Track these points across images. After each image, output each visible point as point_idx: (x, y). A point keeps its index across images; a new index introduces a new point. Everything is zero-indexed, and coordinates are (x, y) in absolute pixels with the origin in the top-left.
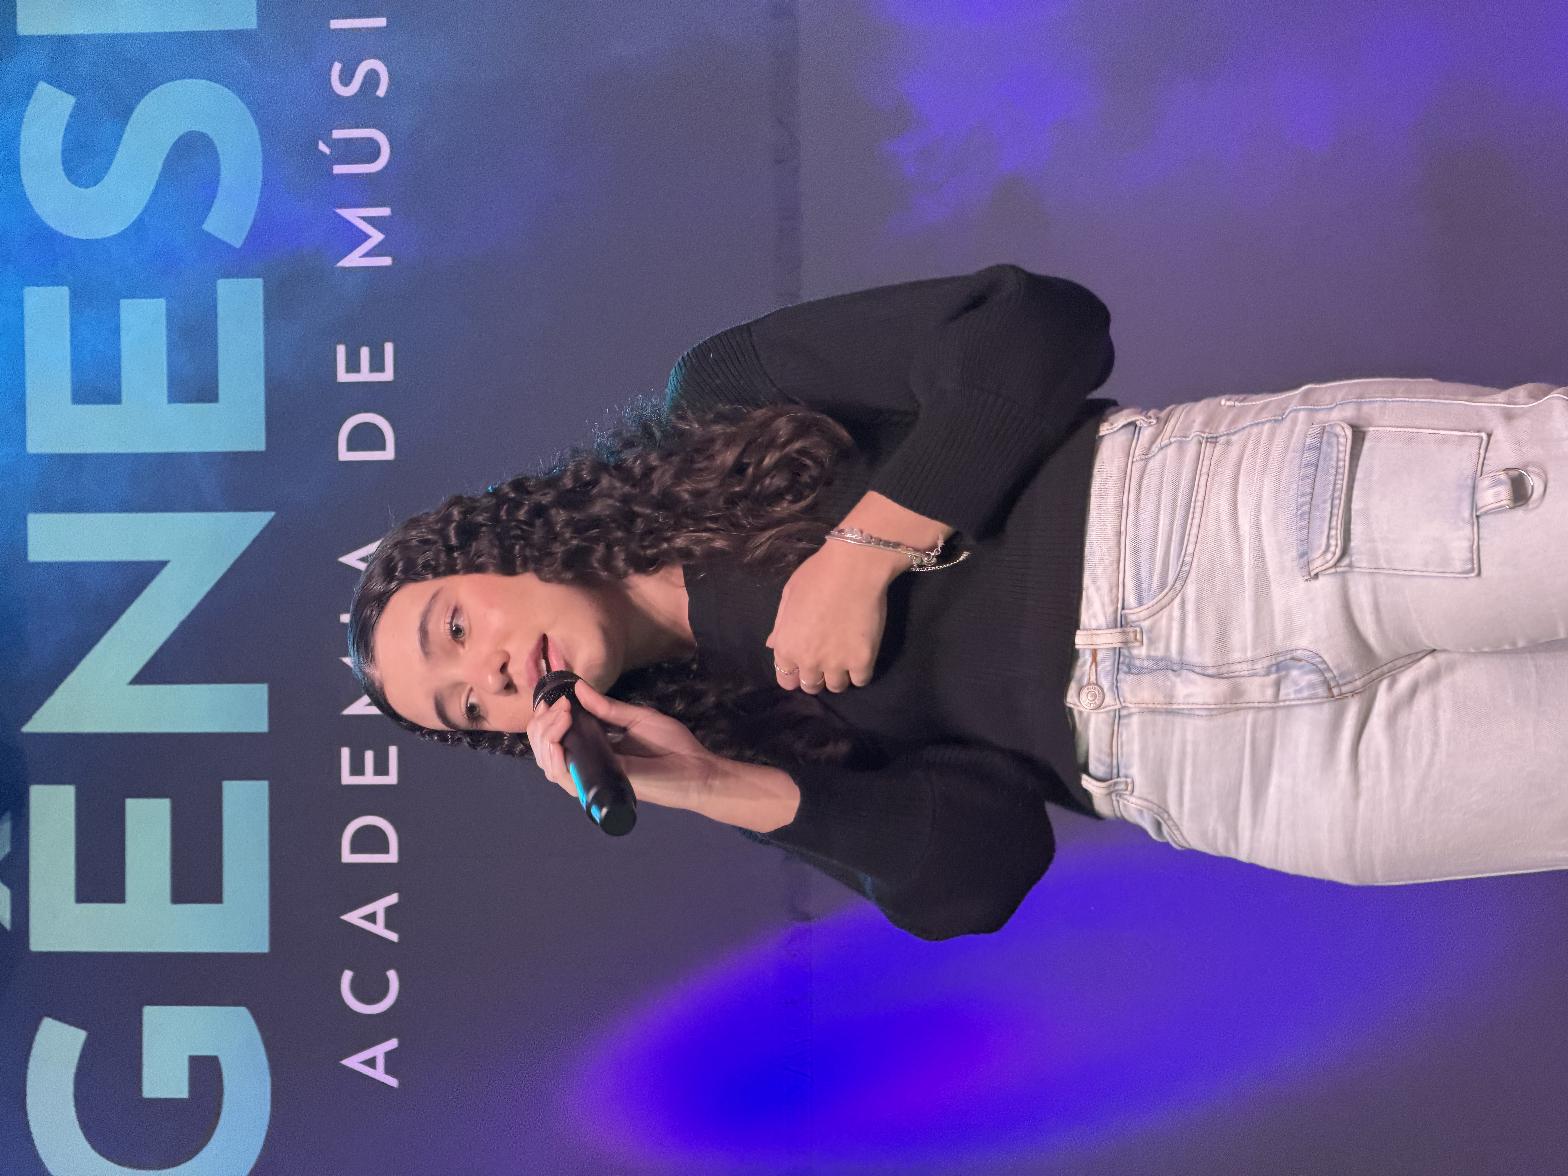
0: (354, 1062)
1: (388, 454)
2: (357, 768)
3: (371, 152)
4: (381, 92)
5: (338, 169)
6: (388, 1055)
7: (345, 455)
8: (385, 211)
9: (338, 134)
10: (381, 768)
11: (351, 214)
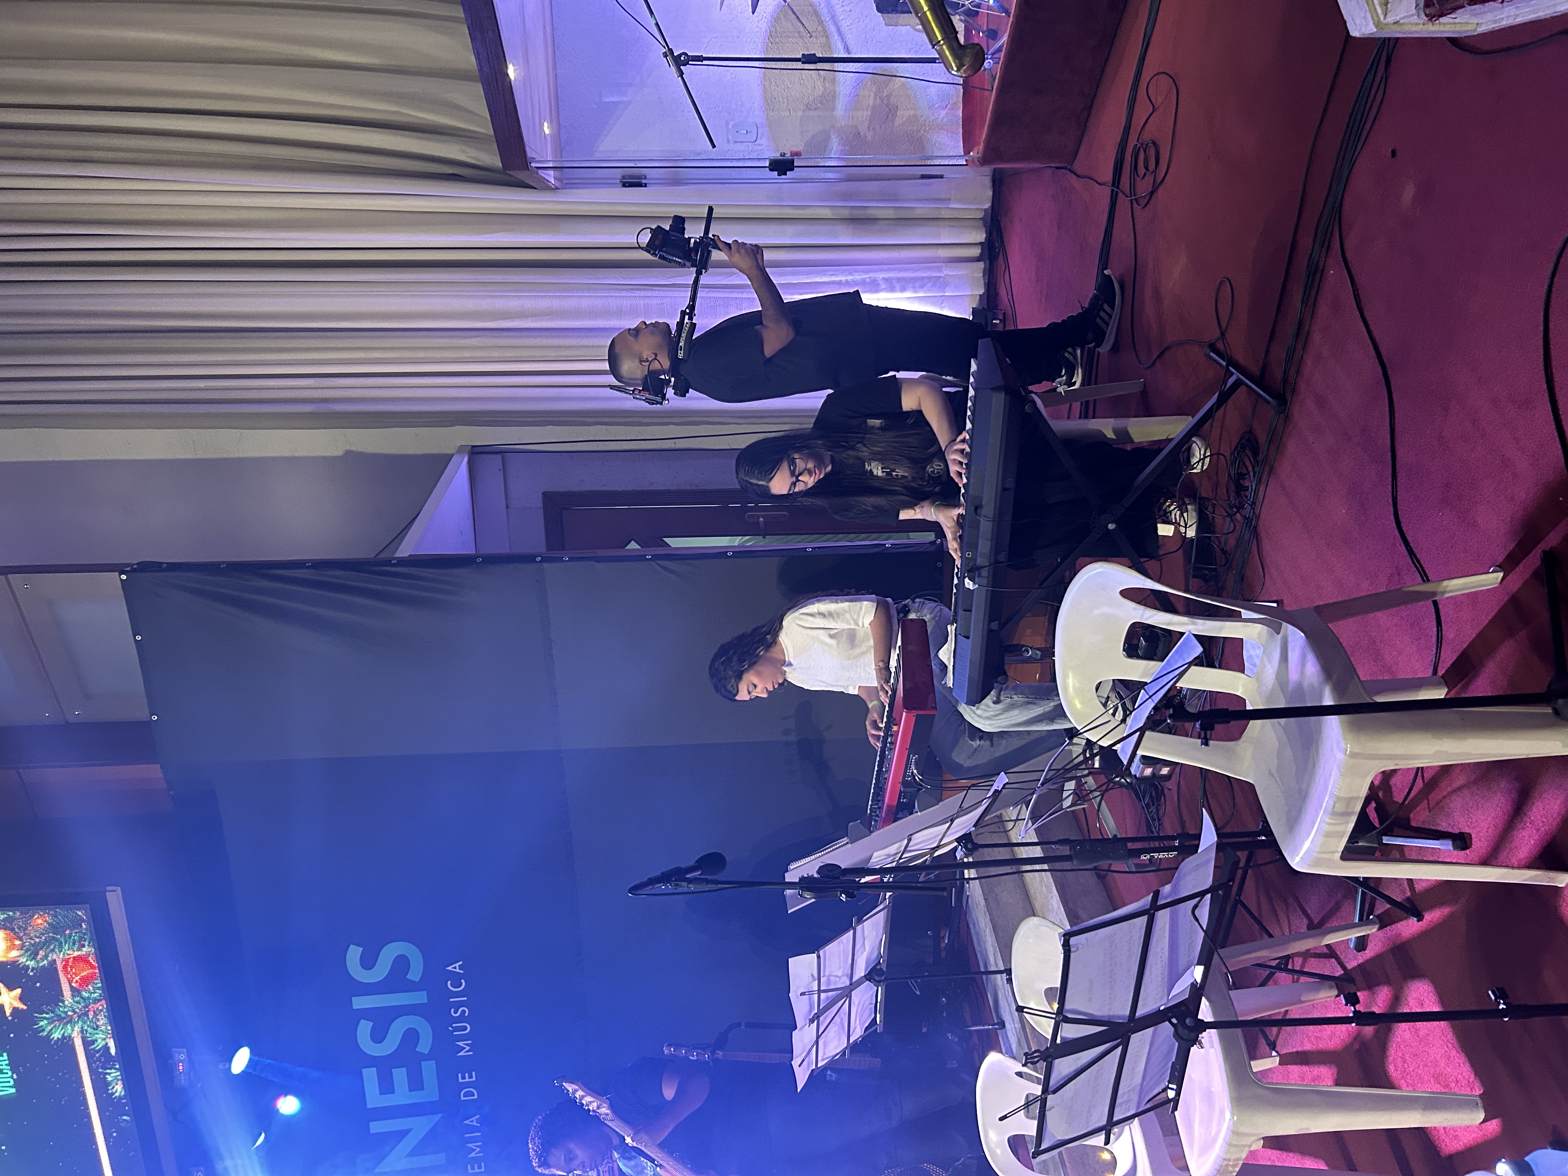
1: (476, 1097)
2: (473, 1168)
3: (464, 1028)
4: (466, 1014)
5: (455, 1033)
7: (463, 1098)
8: (470, 1042)
9: (454, 1025)
10: (479, 1168)
11: (460, 1044)
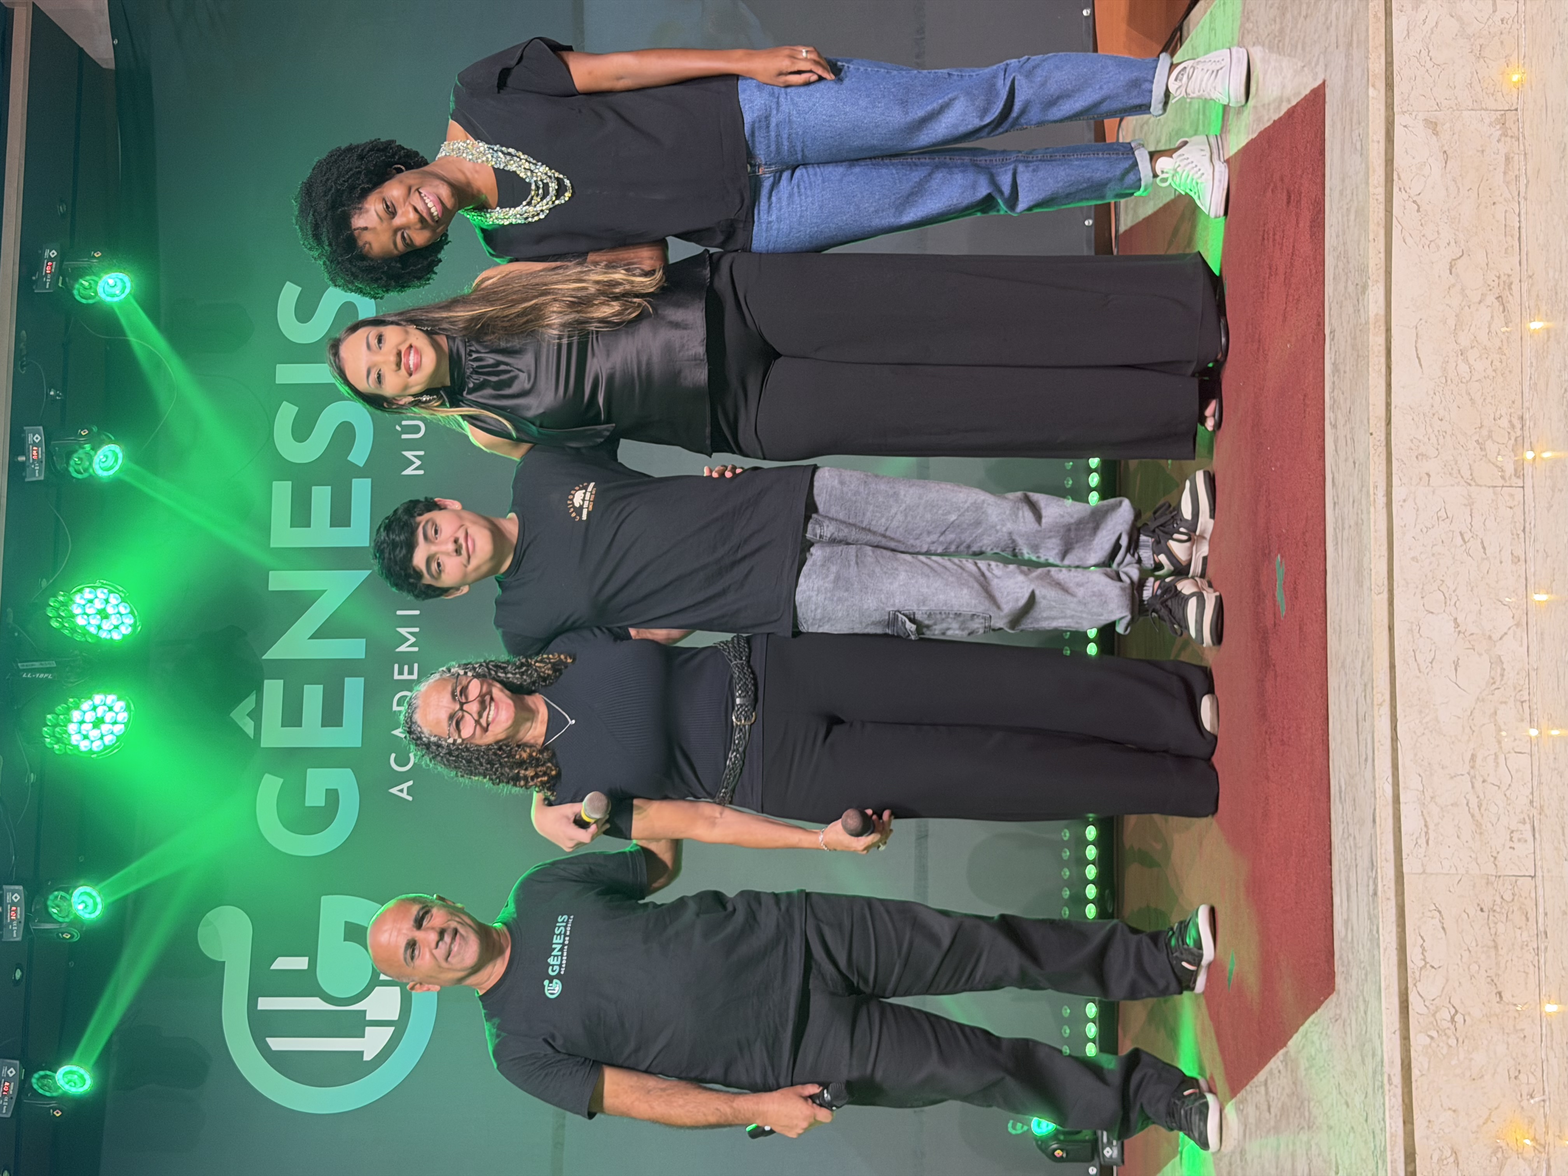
0: (394, 791)
2: (401, 673)
3: (417, 429)
5: (404, 436)
6: (408, 788)
8: (422, 453)
9: (404, 423)
10: (411, 672)
11: (409, 454)
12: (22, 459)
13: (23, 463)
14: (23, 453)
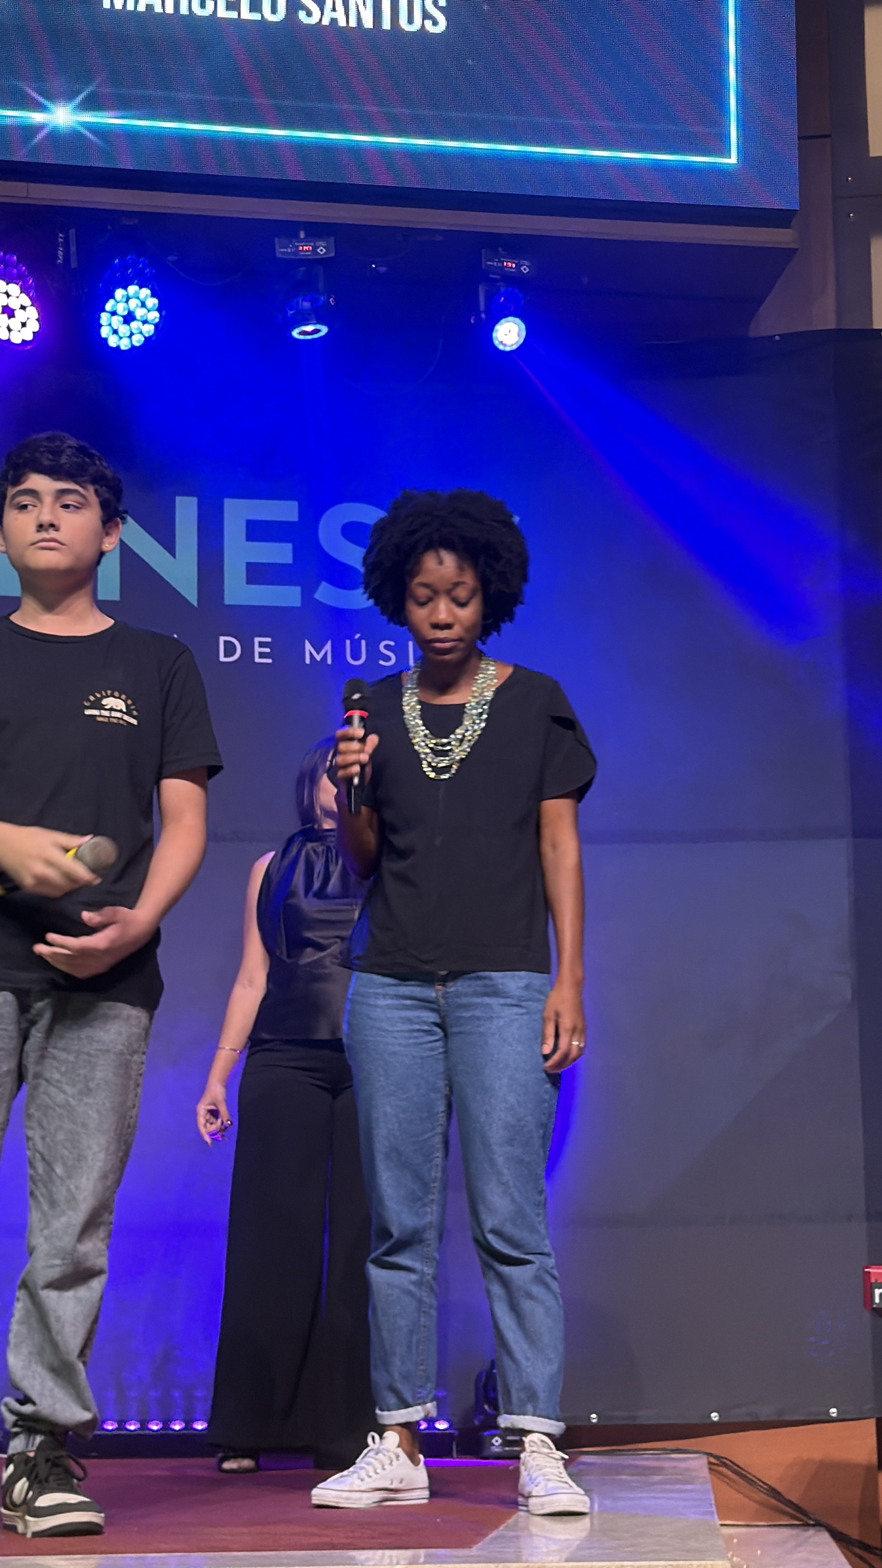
1: (222, 659)
3: (356, 656)
4: (381, 662)
5: (348, 642)
7: (222, 639)
8: (329, 661)
9: (363, 642)
11: (328, 646)
12: (302, 235)
13: (297, 236)
14: (307, 235)
